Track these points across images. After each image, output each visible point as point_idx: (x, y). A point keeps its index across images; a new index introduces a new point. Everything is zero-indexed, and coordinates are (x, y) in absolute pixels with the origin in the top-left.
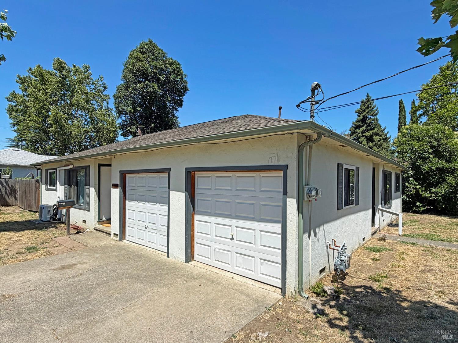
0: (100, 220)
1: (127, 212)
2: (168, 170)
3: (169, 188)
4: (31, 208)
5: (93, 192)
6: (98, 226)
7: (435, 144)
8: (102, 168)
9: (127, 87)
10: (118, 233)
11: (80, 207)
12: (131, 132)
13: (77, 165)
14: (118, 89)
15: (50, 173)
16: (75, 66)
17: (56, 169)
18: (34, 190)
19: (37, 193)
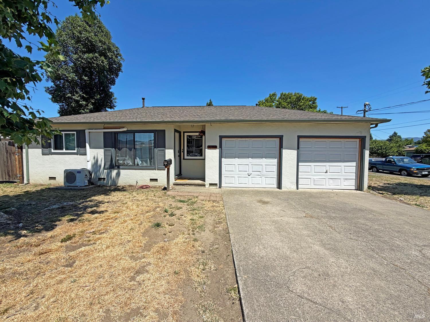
3: (282, 147)
5: (171, 153)
6: (175, 182)
10: (217, 183)
13: (135, 128)
19: (11, 159)
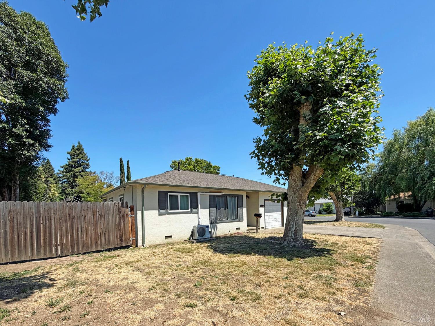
6: (247, 228)
10: (264, 226)
19: (124, 222)
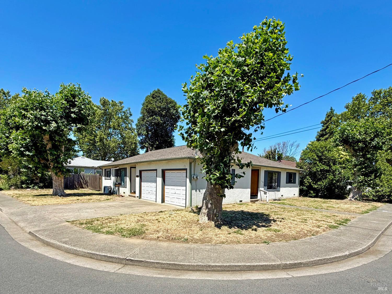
0: (131, 192)
1: (142, 187)
2: (156, 170)
3: (157, 176)
4: (97, 188)
5: (128, 179)
6: (130, 194)
7: (320, 154)
8: (132, 169)
9: (143, 119)
10: (138, 196)
11: (122, 186)
12: (145, 147)
13: (121, 167)
14: (138, 120)
15: (107, 171)
16: (112, 101)
17: (110, 169)
18: (98, 180)
